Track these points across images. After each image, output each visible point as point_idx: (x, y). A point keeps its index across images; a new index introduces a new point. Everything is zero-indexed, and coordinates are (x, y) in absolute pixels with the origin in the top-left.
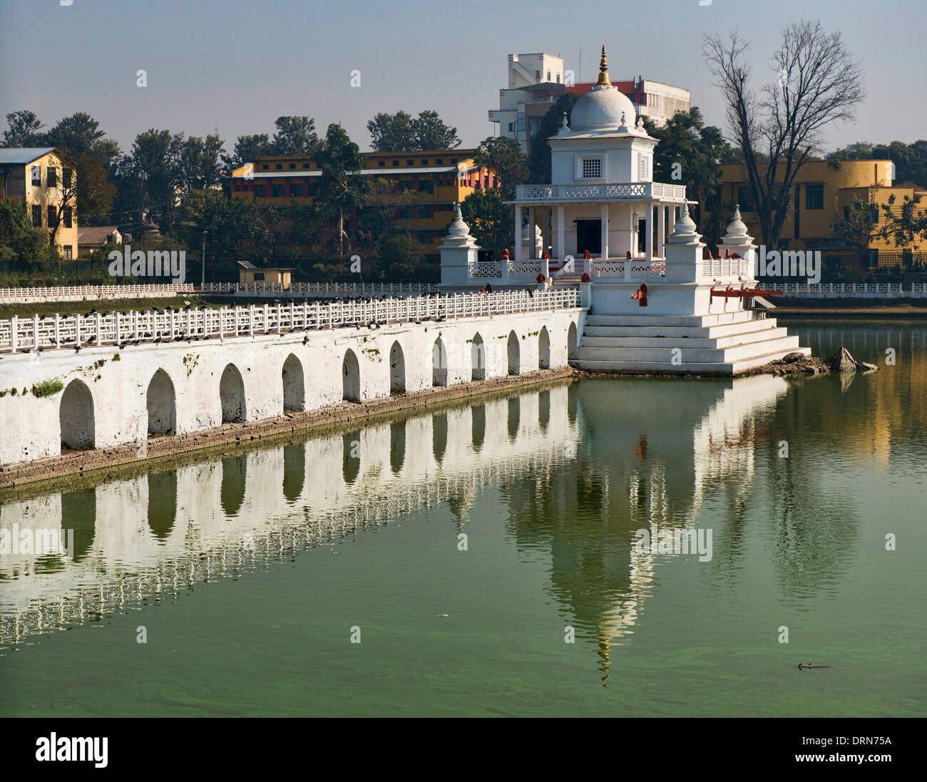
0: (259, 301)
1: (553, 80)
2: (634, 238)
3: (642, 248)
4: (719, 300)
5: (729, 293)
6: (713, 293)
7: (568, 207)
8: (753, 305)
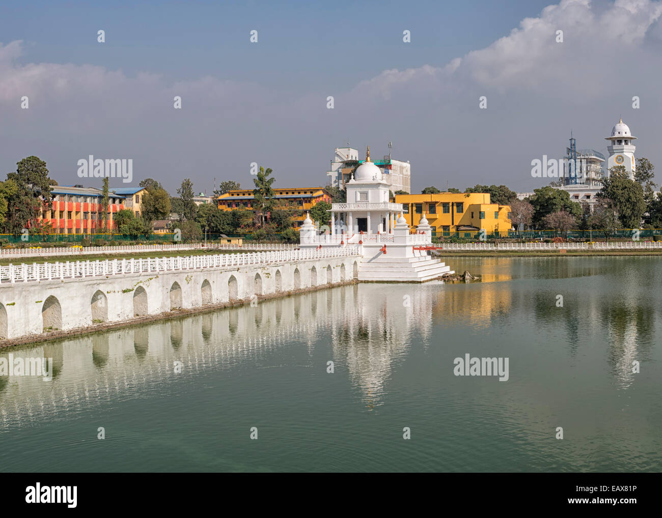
0: (230, 252)
1: (354, 159)
2: (381, 225)
3: (384, 230)
4: (417, 252)
5: (420, 248)
6: (414, 249)
7: (354, 213)
8: (431, 253)
